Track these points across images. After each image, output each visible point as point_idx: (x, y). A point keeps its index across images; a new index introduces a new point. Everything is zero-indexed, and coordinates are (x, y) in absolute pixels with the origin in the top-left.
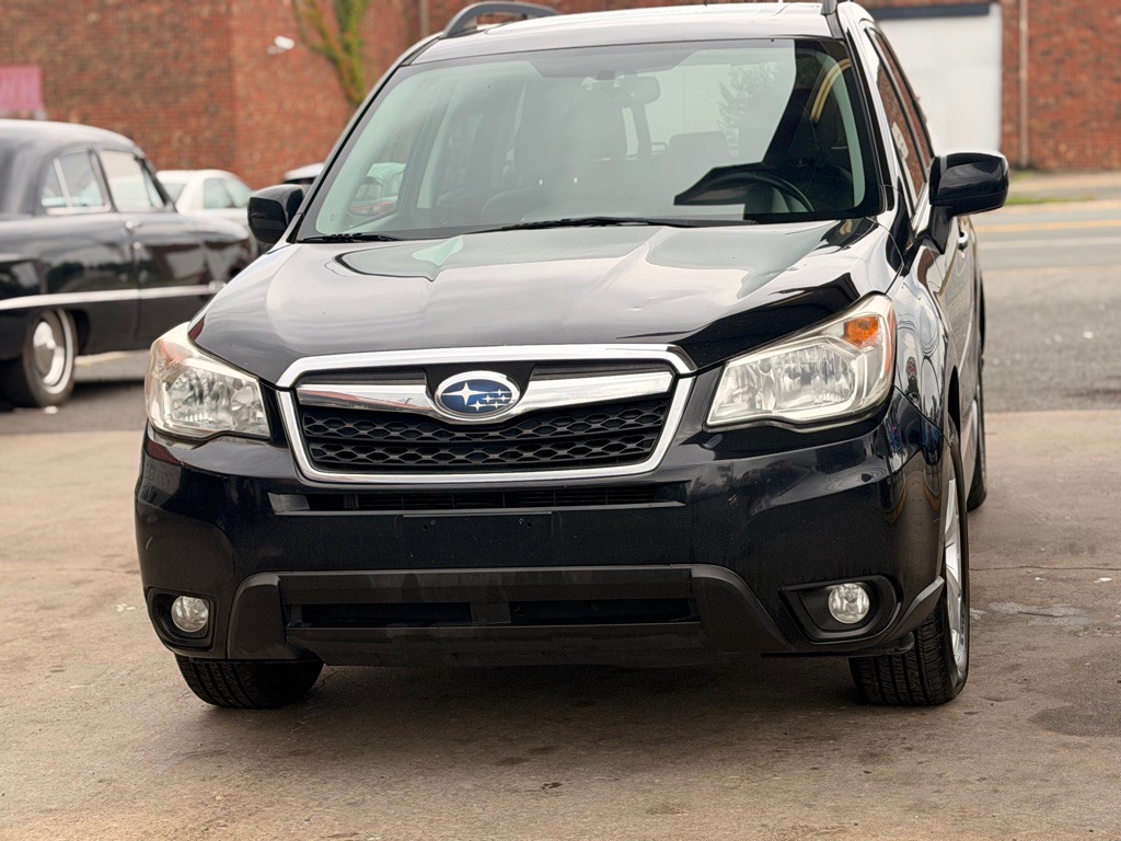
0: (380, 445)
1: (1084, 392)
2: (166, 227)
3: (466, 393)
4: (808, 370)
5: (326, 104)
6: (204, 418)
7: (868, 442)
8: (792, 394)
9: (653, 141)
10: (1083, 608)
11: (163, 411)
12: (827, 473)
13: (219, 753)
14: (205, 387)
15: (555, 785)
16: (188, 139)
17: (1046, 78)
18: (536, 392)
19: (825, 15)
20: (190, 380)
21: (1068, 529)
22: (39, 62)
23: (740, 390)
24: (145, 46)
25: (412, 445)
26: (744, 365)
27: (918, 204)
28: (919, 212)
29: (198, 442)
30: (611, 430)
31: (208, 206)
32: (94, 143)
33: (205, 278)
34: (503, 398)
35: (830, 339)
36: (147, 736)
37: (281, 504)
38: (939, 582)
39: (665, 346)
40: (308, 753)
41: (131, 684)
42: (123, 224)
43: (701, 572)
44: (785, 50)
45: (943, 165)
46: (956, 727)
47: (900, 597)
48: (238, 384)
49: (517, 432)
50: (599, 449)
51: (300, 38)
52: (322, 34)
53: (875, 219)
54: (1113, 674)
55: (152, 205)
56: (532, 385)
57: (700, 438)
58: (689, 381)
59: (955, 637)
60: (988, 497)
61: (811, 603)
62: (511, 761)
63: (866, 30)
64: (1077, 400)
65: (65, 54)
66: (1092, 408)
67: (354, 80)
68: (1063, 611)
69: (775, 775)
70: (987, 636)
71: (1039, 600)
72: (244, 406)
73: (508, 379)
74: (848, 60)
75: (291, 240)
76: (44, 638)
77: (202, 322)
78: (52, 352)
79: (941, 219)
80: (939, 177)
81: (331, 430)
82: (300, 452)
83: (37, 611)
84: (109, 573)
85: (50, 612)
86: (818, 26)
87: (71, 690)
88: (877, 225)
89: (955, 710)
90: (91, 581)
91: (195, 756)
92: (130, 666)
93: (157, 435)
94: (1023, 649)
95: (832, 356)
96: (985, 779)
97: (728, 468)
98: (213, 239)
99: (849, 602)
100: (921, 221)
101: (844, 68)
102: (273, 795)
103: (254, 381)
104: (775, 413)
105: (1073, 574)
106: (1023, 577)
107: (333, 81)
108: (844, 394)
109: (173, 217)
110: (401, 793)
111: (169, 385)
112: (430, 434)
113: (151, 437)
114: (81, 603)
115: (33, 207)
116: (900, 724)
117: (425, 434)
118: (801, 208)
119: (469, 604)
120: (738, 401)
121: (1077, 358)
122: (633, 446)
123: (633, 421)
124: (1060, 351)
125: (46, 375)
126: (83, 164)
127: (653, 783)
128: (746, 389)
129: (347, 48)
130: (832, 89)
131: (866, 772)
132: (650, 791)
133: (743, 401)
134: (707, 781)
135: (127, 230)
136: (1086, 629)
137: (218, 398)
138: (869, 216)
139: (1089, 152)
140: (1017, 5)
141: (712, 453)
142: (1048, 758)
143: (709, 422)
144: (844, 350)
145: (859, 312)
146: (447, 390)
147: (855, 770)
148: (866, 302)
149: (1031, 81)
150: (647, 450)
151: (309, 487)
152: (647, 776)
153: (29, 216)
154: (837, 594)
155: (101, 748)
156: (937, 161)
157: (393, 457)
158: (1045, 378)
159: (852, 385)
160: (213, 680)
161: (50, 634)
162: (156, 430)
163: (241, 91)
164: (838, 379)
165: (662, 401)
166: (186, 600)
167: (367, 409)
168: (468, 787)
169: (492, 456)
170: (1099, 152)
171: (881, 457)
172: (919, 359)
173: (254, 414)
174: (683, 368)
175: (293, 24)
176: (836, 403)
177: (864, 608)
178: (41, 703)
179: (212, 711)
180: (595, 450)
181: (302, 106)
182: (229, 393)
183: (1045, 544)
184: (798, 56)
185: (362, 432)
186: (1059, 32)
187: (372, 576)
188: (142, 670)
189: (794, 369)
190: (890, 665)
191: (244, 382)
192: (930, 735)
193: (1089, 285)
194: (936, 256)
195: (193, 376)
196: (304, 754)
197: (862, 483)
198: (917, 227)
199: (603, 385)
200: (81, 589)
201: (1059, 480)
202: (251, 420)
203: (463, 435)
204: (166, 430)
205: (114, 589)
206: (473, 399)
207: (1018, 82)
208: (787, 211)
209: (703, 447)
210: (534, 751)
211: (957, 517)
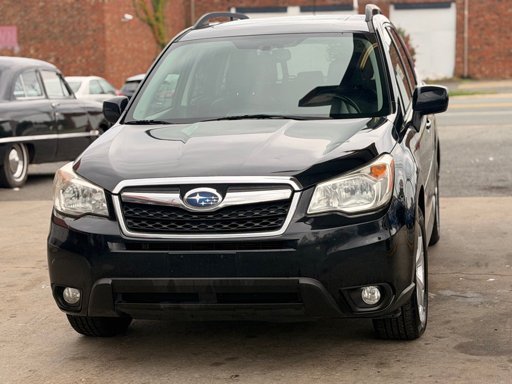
0: (158, 220)
1: (487, 187)
2: (70, 105)
3: (198, 198)
4: (354, 188)
5: (147, 44)
6: (79, 206)
7: (380, 222)
8: (346, 200)
9: (289, 75)
10: (481, 293)
11: (61, 203)
12: (362, 236)
13: (84, 358)
14: (80, 192)
15: (237, 376)
16: (84, 60)
17: (476, 37)
18: (230, 197)
19: (367, 21)
20: (73, 189)
21: (476, 255)
22: (17, 24)
23: (323, 198)
24: (65, 17)
25: (173, 221)
26: (324, 187)
27: (407, 109)
28: (408, 113)
29: (76, 218)
30: (263, 215)
31: (91, 93)
32: (38, 67)
33: (88, 128)
34: (215, 200)
35: (364, 175)
36: (52, 349)
37: (114, 247)
38: (413, 285)
39: (289, 178)
40: (125, 359)
41: (46, 324)
42: (51, 104)
43: (303, 281)
44: (348, 38)
45: (419, 92)
46: (420, 350)
47: (394, 293)
48: (95, 191)
49: (221, 216)
50: (258, 224)
51: (136, 14)
52: (146, 12)
53: (386, 117)
54: (493, 326)
55: (64, 95)
56: (228, 194)
57: (304, 220)
58: (299, 193)
59: (421, 309)
60: (440, 239)
61: (354, 295)
62: (217, 364)
63: (386, 28)
64: (484, 192)
65: (28, 21)
66: (490, 196)
67: (160, 34)
68: (472, 295)
69: (337, 373)
70: (437, 306)
71: (461, 289)
72: (97, 201)
73: (217, 192)
74: (377, 43)
75: (122, 123)
76: (8, 301)
77: (79, 162)
78: (17, 163)
79: (418, 116)
80: (417, 97)
81: (136, 213)
82: (122, 223)
83: (5, 288)
84: (39, 269)
85: (11, 288)
86: (364, 27)
87: (19, 326)
88: (387, 121)
89: (420, 342)
90: (30, 273)
91: (73, 359)
92: (46, 315)
93: (58, 214)
94: (452, 313)
95: (365, 183)
96: (432, 376)
97: (317, 233)
98: (92, 110)
99: (371, 294)
100: (408, 117)
101: (375, 47)
102: (108, 379)
103: (102, 190)
104: (339, 208)
105: (477, 277)
106: (454, 278)
107: (151, 34)
108: (370, 200)
109: (74, 101)
110: (166, 378)
111: (64, 191)
112: (181, 216)
113: (55, 215)
114: (25, 283)
115: (10, 96)
116: (395, 349)
117: (179, 216)
118: (354, 111)
119: (198, 293)
120: (322, 202)
121: (485, 171)
122: (273, 223)
123: (273, 212)
124: (478, 167)
125: (14, 173)
126: (33, 76)
127: (281, 376)
128: (325, 197)
129: (157, 19)
130: (369, 57)
131: (378, 372)
132: (279, 380)
133: (324, 202)
134: (306, 375)
135: (53, 107)
136: (482, 303)
137: (86, 197)
138: (384, 116)
139: (495, 71)
140: (463, 3)
141: (310, 227)
142: (461, 366)
143: (308, 212)
144: (370, 180)
145: (377, 162)
146: (189, 196)
147: (373, 371)
148: (381, 158)
149: (469, 38)
150: (280, 225)
151: (125, 239)
152: (278, 372)
153: (8, 101)
154: (366, 291)
155: (31, 355)
156: (416, 90)
157: (164, 226)
158: (470, 180)
159: (373, 196)
160: (83, 324)
161: (10, 299)
162: (57, 211)
163: (108, 39)
164: (367, 193)
165: (287, 203)
166: (70, 289)
167: (154, 204)
168: (197, 376)
169: (209, 227)
170: (500, 71)
171: (386, 229)
172: (405, 181)
173: (102, 205)
174: (296, 188)
175: (133, 8)
176: (367, 204)
177: (378, 296)
178: (5, 332)
179: (82, 338)
180: (256, 224)
181: (136, 45)
182: (91, 195)
183: (465, 262)
184: (354, 41)
185: (150, 215)
186: (482, 16)
187: (154, 280)
188: (52, 317)
189: (348, 188)
190: (391, 322)
191: (97, 191)
192: (408, 354)
193: (493, 134)
194: (415, 133)
195: (75, 187)
196: (123, 359)
197: (378, 241)
198: (407, 120)
199: (260, 195)
200: (26, 277)
201: (473, 231)
202: (101, 208)
203: (196, 217)
204: (62, 211)
205: (41, 277)
206: (201, 200)
207: (463, 38)
208: (348, 113)
209: (305, 223)
210: (228, 359)
211: (423, 253)
